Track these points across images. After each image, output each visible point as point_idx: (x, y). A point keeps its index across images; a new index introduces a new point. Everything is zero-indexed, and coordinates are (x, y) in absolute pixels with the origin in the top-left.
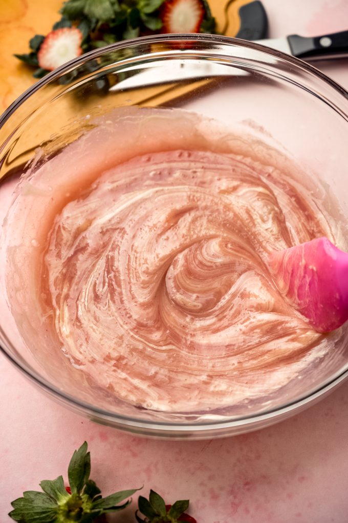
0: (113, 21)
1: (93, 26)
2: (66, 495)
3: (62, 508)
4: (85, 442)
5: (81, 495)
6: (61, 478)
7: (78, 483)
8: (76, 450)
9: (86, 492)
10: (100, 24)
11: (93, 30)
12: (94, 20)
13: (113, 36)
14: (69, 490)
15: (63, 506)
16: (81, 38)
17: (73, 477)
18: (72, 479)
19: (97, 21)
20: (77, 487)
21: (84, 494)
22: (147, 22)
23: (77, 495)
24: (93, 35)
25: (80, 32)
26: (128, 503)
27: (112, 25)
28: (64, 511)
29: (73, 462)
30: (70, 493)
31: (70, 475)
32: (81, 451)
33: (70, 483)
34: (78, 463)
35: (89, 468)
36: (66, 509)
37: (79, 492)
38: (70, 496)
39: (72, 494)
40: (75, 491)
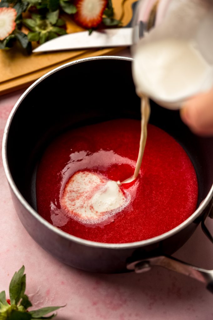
0: (40, 4)
1: (25, 7)
2: (6, 305)
3: (3, 314)
4: (23, 266)
5: (18, 306)
6: (4, 292)
7: (16, 297)
8: (16, 272)
9: (22, 304)
10: (30, 6)
11: (25, 11)
12: (26, 4)
13: (39, 16)
14: (9, 302)
15: (3, 313)
16: (16, 15)
17: (13, 292)
18: (12, 294)
19: (28, 4)
20: (16, 300)
21: (20, 305)
22: (65, 7)
23: (15, 306)
24: (24, 15)
25: (15, 11)
26: (53, 315)
27: (38, 7)
28: (4, 317)
29: (13, 281)
30: (10, 304)
31: (11, 290)
32: (20, 273)
33: (10, 297)
34: (17, 281)
35: (25, 287)
36: (6, 315)
37: (16, 303)
38: (10, 306)
39: (11, 305)
40: (13, 302)
